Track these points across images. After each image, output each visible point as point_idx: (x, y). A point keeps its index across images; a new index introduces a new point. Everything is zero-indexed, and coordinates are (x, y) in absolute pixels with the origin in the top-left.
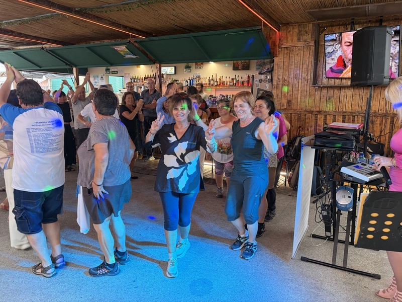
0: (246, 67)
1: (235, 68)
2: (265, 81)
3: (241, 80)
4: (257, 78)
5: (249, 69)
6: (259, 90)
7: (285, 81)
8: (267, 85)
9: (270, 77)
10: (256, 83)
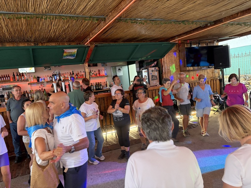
2: (155, 71)
4: (150, 69)
5: (97, 66)
6: (152, 76)
7: (168, 70)
8: (156, 73)
9: (157, 68)
10: (150, 72)
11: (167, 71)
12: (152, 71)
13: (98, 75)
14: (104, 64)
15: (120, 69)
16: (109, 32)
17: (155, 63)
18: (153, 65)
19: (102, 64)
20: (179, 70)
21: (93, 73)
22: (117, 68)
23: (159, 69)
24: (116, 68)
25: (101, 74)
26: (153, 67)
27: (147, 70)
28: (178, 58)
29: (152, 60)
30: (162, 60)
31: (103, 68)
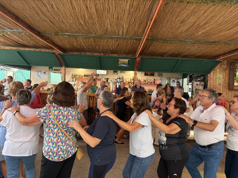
0: (152, 75)
1: (146, 75)
2: (200, 85)
3: (150, 81)
4: (195, 83)
5: (153, 76)
6: (196, 89)
7: (214, 86)
8: (201, 87)
9: (203, 83)
10: (194, 85)
11: (212, 87)
12: (197, 85)
13: (153, 83)
14: (160, 75)
15: (174, 81)
16: (150, 48)
17: (202, 78)
18: (199, 79)
19: (159, 75)
20: (227, 88)
21: (149, 81)
22: (172, 80)
23: (205, 84)
24: (170, 79)
25: (156, 83)
26: (199, 81)
27: (191, 83)
28: (227, 76)
29: (199, 75)
30: (208, 76)
31: (159, 78)
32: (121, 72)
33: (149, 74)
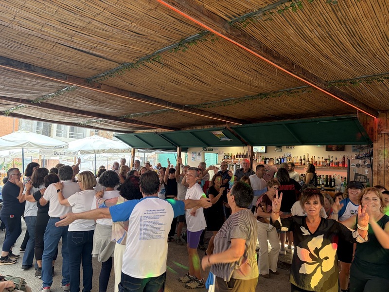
4: (354, 162)
5: (343, 150)
6: (356, 175)
8: (366, 170)
9: (369, 162)
13: (341, 165)
19: (354, 149)
21: (332, 161)
26: (363, 158)
32: (287, 148)
33: (333, 148)
